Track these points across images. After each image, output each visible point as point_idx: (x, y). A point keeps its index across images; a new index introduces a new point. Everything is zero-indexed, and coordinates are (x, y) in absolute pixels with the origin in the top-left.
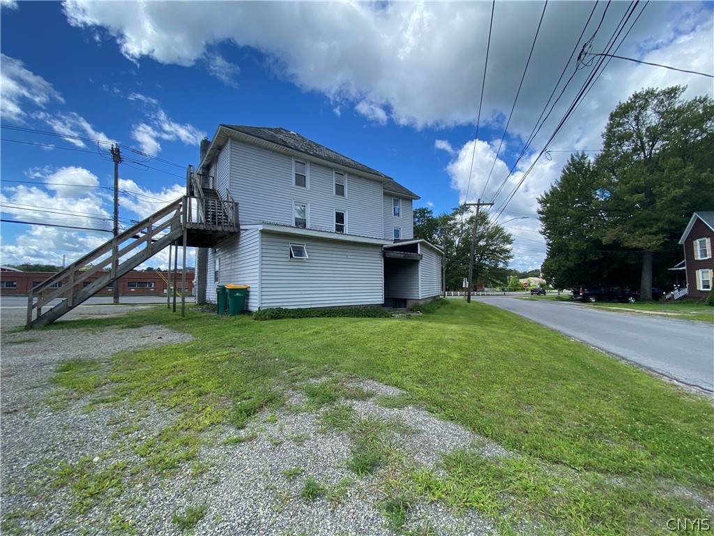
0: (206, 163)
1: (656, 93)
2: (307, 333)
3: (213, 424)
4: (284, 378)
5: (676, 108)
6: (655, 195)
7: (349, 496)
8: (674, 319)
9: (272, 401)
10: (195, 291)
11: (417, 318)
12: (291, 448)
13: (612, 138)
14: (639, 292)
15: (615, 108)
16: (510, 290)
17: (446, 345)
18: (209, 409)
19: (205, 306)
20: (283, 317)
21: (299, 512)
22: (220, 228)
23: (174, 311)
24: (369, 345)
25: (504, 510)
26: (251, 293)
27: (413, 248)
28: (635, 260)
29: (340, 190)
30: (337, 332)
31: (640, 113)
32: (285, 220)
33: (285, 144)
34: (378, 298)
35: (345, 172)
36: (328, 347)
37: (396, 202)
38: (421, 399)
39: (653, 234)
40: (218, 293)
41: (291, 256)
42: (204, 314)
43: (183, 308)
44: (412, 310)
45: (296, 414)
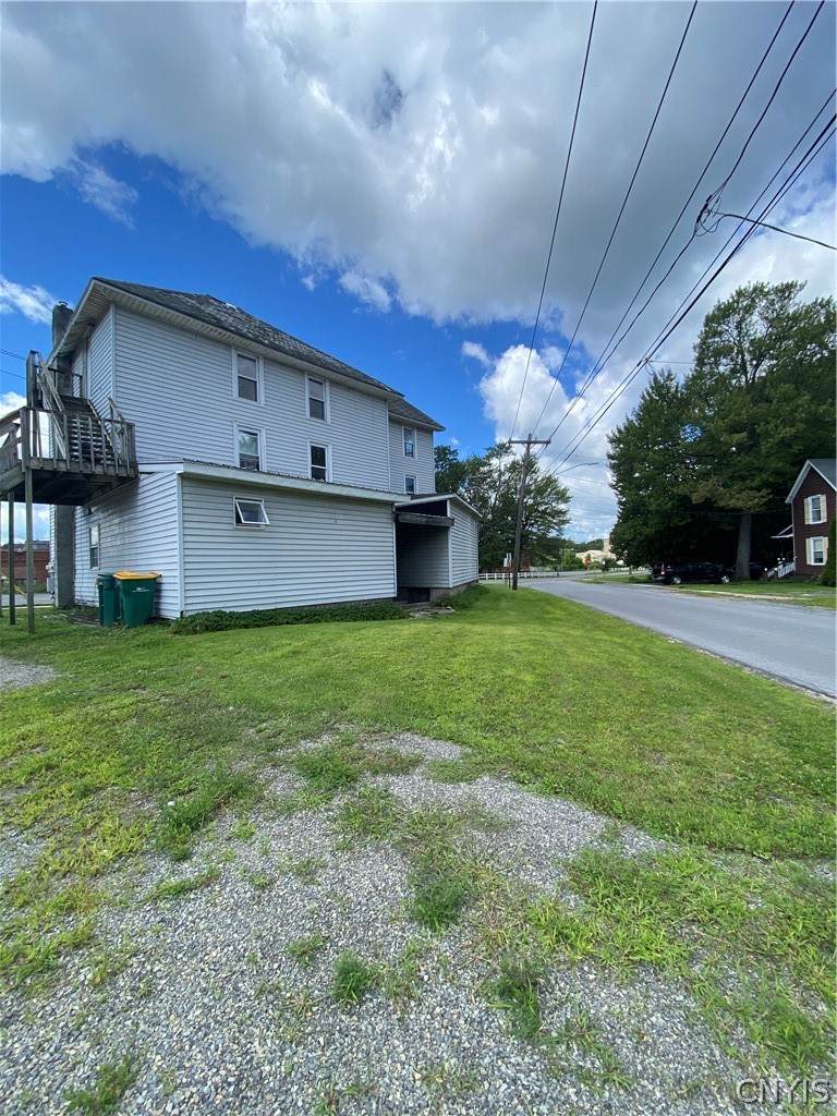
0: (66, 349)
1: (766, 290)
2: (278, 653)
3: (120, 856)
4: (252, 743)
5: (791, 311)
6: (759, 435)
7: (426, 978)
8: (786, 605)
9: (236, 792)
10: (53, 583)
11: (449, 618)
12: (292, 892)
13: (707, 352)
14: (734, 569)
15: (713, 308)
16: (565, 570)
17: (509, 660)
18: (108, 824)
19: (73, 612)
20: (227, 626)
21: (337, 1035)
22: (98, 470)
23: (13, 622)
24: (390, 670)
25: (693, 958)
26: (164, 587)
27: (440, 507)
28: (729, 525)
29: (317, 410)
30: (331, 649)
31: (743, 320)
32: (223, 457)
33: (219, 324)
34: (387, 588)
35: (326, 379)
36: (322, 676)
37: (408, 433)
38: (498, 759)
39: (755, 489)
40: (100, 588)
41: (238, 520)
42: (74, 627)
43: (31, 616)
44: (439, 605)
45: (289, 816)
